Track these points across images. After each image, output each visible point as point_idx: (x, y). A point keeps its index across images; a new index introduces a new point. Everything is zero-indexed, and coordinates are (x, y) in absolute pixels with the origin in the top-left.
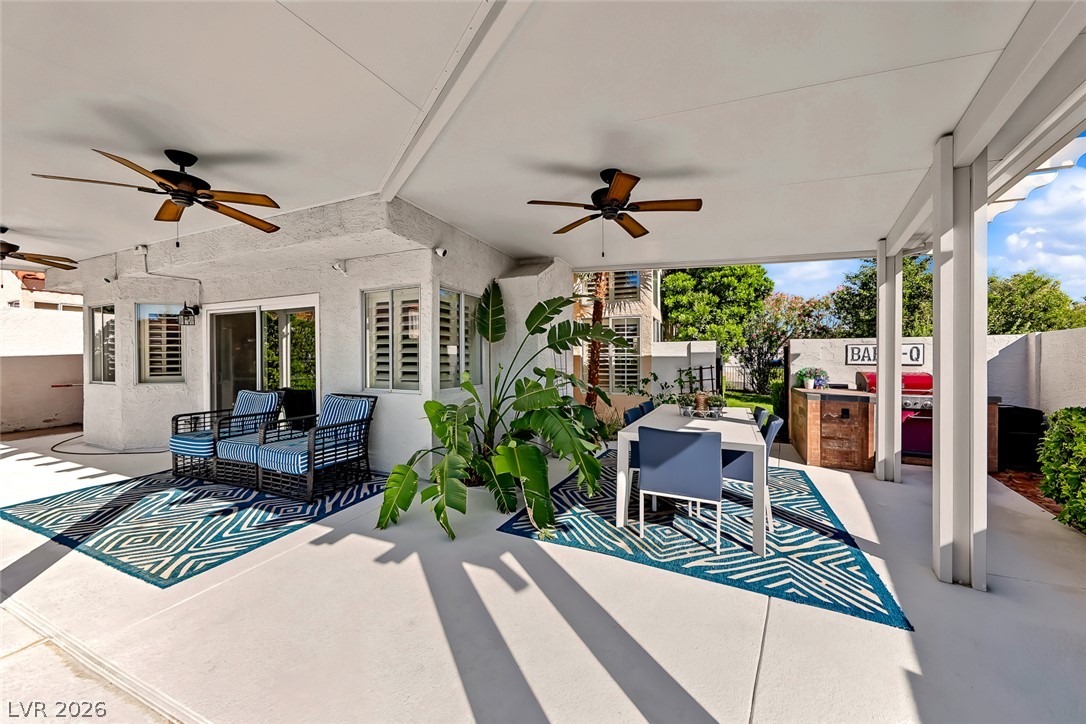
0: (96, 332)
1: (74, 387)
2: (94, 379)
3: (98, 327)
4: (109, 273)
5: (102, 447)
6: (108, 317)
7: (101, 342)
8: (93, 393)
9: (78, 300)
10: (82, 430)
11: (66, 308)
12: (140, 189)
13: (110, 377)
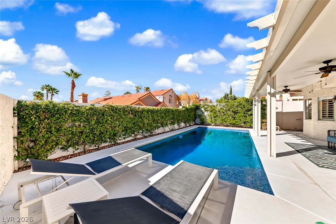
0: (307, 106)
1: (301, 120)
2: (306, 118)
3: (307, 105)
4: (310, 90)
5: (308, 136)
6: (310, 101)
7: (308, 108)
8: (306, 122)
9: (302, 97)
10: (303, 132)
11: (300, 100)
12: (316, 74)
13: (310, 118)
